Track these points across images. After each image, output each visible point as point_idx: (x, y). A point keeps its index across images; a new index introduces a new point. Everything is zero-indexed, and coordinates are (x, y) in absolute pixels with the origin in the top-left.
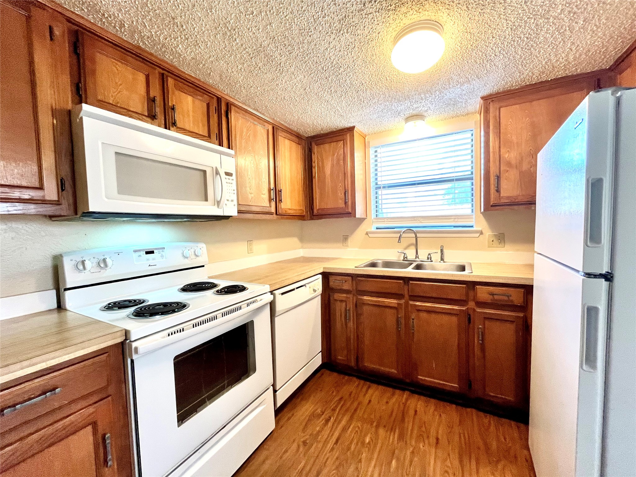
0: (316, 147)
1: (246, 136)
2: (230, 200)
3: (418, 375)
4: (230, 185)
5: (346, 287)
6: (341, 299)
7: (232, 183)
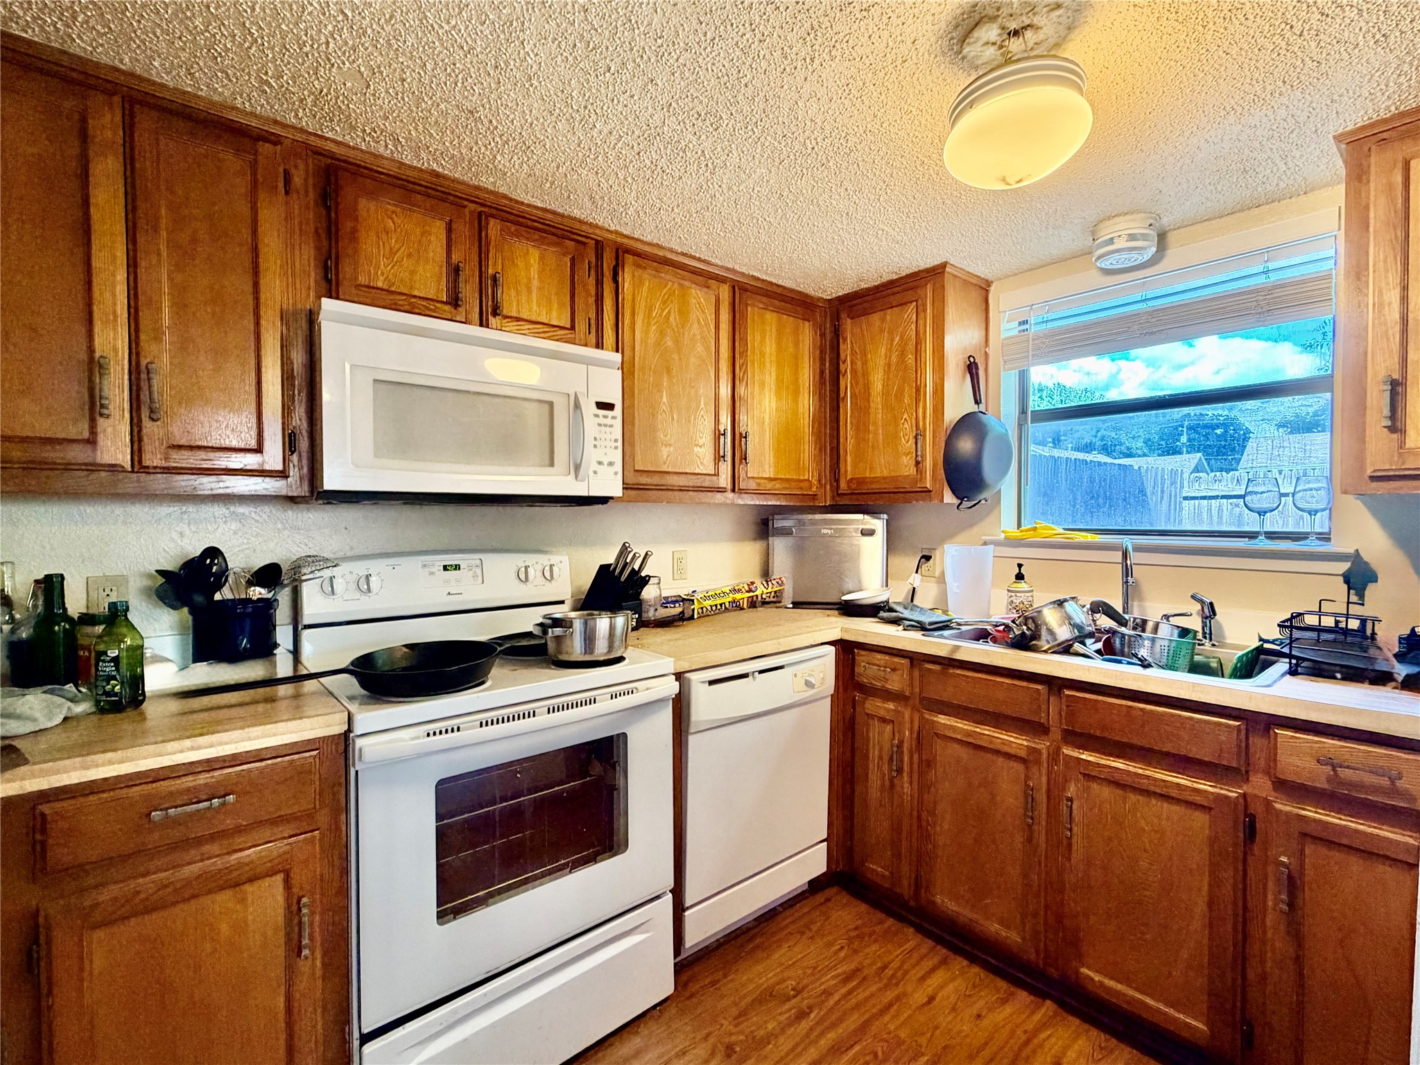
0: (849, 321)
1: (660, 315)
2: (606, 463)
3: (1083, 965)
4: (608, 429)
5: (896, 683)
6: (882, 713)
7: (611, 426)
